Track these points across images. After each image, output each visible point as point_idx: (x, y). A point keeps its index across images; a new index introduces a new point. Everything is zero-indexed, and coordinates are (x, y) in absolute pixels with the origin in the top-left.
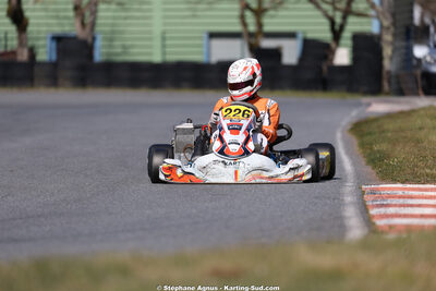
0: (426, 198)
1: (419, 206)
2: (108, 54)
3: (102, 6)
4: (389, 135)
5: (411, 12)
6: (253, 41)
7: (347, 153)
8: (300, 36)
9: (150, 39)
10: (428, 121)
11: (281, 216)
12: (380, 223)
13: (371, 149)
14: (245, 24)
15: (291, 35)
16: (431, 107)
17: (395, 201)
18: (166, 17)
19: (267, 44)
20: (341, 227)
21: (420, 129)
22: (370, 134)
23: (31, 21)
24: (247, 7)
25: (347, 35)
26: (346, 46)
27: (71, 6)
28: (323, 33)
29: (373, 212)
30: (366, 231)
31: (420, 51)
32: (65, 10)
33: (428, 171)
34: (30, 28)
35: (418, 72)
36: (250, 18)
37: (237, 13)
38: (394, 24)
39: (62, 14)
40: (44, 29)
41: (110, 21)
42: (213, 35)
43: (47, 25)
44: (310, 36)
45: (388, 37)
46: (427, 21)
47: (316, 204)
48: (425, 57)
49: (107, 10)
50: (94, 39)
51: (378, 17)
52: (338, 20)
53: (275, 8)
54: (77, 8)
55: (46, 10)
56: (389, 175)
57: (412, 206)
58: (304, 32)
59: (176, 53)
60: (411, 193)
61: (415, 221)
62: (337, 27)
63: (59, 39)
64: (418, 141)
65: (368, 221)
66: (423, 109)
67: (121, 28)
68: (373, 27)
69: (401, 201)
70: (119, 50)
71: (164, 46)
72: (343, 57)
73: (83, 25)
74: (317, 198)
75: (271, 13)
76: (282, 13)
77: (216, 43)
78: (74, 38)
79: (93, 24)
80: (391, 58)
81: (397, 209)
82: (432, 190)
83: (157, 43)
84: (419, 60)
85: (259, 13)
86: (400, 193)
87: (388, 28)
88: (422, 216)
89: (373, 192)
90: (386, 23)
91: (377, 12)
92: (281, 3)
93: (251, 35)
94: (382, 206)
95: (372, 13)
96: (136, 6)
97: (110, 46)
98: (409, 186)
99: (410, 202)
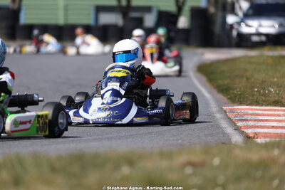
1: (267, 120)
8: (155, 9)
9: (56, 9)
14: (119, 1)
17: (249, 117)
19: (134, 15)
25: (186, 9)
29: (239, 124)
44: (163, 8)
58: (158, 7)
62: (181, 4)
69: (253, 117)
71: (66, 15)
73: (14, 0)
86: (250, 112)
88: (273, 127)
89: (232, 111)
99: (260, 118)
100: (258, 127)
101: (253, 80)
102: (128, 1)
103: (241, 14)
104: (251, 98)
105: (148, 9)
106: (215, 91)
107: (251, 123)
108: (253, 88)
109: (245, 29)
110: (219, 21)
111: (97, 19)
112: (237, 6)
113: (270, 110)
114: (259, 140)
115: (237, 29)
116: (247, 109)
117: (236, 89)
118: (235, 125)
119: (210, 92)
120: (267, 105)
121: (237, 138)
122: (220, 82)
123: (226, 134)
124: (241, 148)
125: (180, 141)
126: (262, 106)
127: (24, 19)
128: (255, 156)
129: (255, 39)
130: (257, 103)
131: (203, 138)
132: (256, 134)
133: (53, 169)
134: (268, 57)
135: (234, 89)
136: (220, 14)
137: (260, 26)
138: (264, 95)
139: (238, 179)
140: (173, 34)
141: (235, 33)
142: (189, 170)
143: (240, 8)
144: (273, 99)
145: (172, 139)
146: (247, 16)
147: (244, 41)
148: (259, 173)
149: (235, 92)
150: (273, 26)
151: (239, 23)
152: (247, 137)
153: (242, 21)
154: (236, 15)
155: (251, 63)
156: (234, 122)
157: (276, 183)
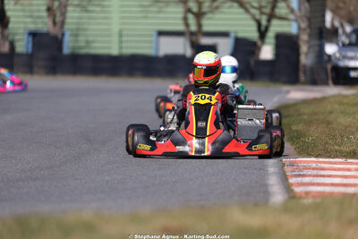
0: (335, 170)
1: (330, 176)
2: (74, 48)
3: (70, 8)
4: (305, 117)
5: (324, 16)
6: (194, 38)
8: (233, 35)
9: (109, 36)
10: (336, 106)
11: (217, 183)
12: (298, 190)
13: (290, 129)
14: (187, 25)
15: (225, 34)
16: (339, 95)
17: (310, 172)
18: (123, 18)
19: (205, 41)
20: (265, 193)
21: (330, 113)
22: (289, 116)
23: (12, 20)
24: (189, 10)
25: (271, 35)
26: (269, 44)
27: (44, 8)
28: (251, 32)
29: (292, 180)
30: (286, 197)
31: (330, 49)
32: (39, 11)
33: (336, 147)
34: (10, 26)
35: (329, 67)
36: (192, 20)
37: (181, 16)
38: (310, 26)
39: (36, 14)
40: (22, 26)
41: (75, 21)
42: (161, 33)
43: (24, 23)
44: (241, 35)
45: (304, 37)
46: (337, 24)
47: (245, 174)
48: (335, 54)
49: (74, 11)
50: (63, 35)
51: (296, 20)
52: (264, 22)
53: (211, 12)
54: (49, 9)
55: (24, 11)
56: (305, 151)
57: (323, 176)
58: (235, 32)
59: (130, 48)
60: (323, 165)
61: (327, 189)
62: (263, 28)
63: (34, 35)
64: (329, 123)
65: (288, 188)
66: (333, 96)
67: (85, 27)
68: (292, 28)
69: (315, 172)
70: (83, 44)
71: (121, 42)
72: (267, 53)
73: (54, 23)
74: (246, 168)
75: (209, 15)
76: (217, 16)
77: (164, 40)
78: (47, 35)
79: (63, 23)
80: (307, 54)
81: (312, 178)
82: (340, 163)
83: (115, 39)
84: (329, 56)
85: (199, 16)
86: (314, 165)
87: (305, 30)
88: (332, 185)
89: (292, 164)
90: (303, 25)
91: (296, 16)
92: (217, 8)
93: (192, 34)
94: (299, 176)
95: (292, 17)
96: (98, 9)
97: (77, 41)
98: (321, 159)
99: (322, 173)
102: (200, 25)
116: (312, 162)
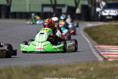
1: (113, 52)
7: (86, 37)
8: (66, 5)
17: (106, 50)
19: (58, 8)
26: (79, 8)
44: (70, 5)
60: (109, 48)
62: (77, 3)
68: (86, 3)
71: (30, 8)
73: (8, 2)
79: (11, 2)
86: (106, 48)
89: (99, 48)
94: (103, 51)
99: (110, 50)
100: (109, 54)
101: (107, 35)
102: (55, 2)
103: (102, 7)
104: (106, 42)
105: (64, 6)
106: (91, 40)
107: (106, 53)
108: (107, 38)
109: (104, 14)
110: (93, 10)
111: (42, 10)
112: (100, 4)
113: (114, 47)
114: (110, 60)
115: (101, 14)
116: (105, 47)
117: (100, 38)
118: (100, 53)
119: (89, 40)
120: (113, 45)
121: (101, 59)
122: (94, 36)
123: (96, 57)
124: (102, 63)
125: (77, 60)
126: (111, 45)
127: (12, 10)
128: (108, 66)
129: (108, 18)
130: (109, 44)
131: (87, 59)
132: (108, 57)
133: (25, 72)
134: (113, 25)
135: (99, 39)
136: (93, 7)
137: (110, 12)
138: (112, 41)
139: (101, 76)
140: (74, 16)
141: (99, 15)
142: (81, 73)
143: (102, 5)
144: (115, 43)
145: (73, 59)
146: (105, 8)
147: (103, 19)
148: (110, 74)
149: (100, 40)
150: (115, 12)
151: (101, 11)
152: (105, 59)
153: (103, 10)
154: (100, 8)
155: (106, 28)
156: (99, 52)
157: (116, 77)
